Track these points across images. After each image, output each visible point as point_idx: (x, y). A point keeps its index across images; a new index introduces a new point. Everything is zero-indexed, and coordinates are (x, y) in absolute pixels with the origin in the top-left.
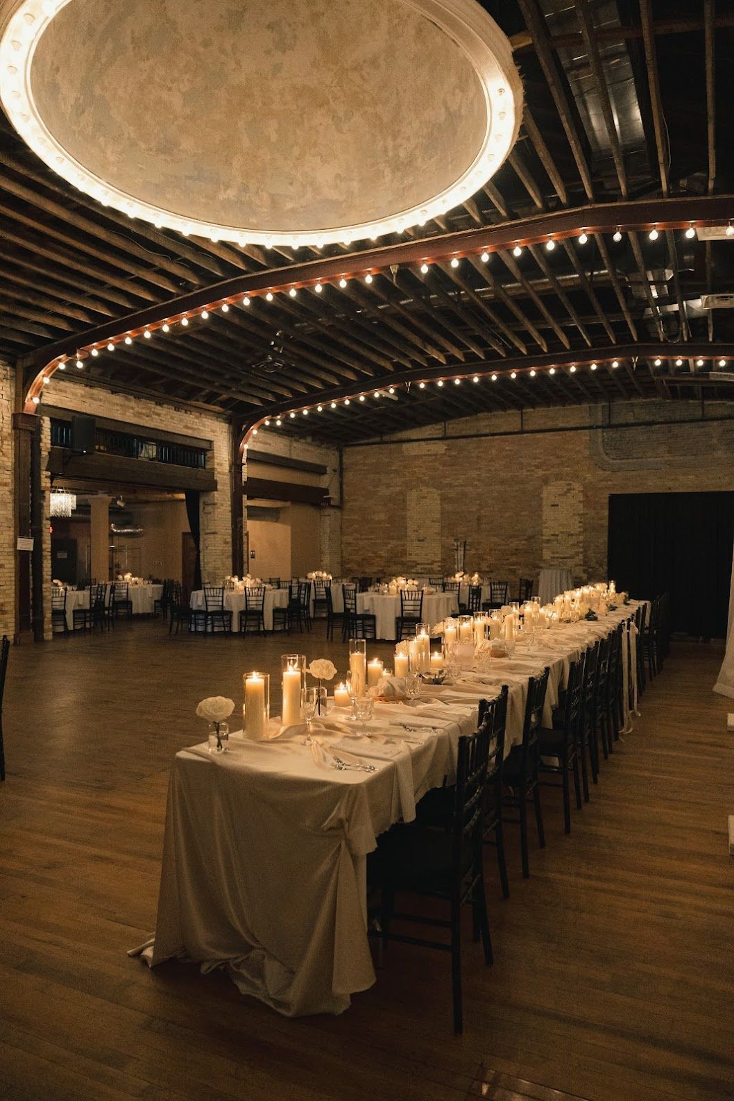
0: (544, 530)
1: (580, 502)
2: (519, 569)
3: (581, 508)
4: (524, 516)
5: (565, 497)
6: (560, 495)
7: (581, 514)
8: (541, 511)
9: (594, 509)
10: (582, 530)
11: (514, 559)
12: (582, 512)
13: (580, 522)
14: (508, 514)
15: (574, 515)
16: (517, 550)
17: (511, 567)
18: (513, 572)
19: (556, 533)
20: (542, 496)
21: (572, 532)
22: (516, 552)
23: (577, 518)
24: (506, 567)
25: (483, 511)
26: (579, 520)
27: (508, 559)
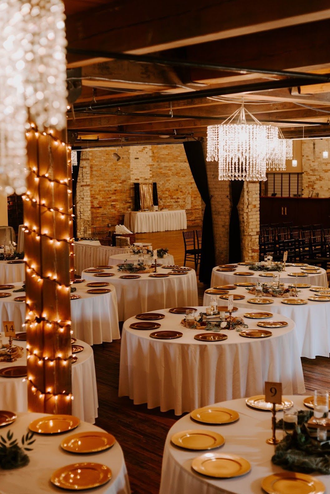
0: (132, 176)
1: (150, 156)
2: (117, 205)
3: (150, 161)
4: (120, 165)
5: (142, 153)
6: (140, 151)
7: (151, 165)
8: (129, 162)
9: (158, 162)
10: (151, 176)
11: (114, 197)
12: (151, 164)
13: (151, 170)
14: (110, 164)
15: (147, 165)
16: (115, 190)
17: (113, 203)
18: (113, 206)
19: (138, 178)
20: (130, 151)
21: (146, 178)
22: (115, 192)
23: (149, 167)
24: (110, 203)
25: (94, 161)
26: (150, 169)
27: (110, 198)
